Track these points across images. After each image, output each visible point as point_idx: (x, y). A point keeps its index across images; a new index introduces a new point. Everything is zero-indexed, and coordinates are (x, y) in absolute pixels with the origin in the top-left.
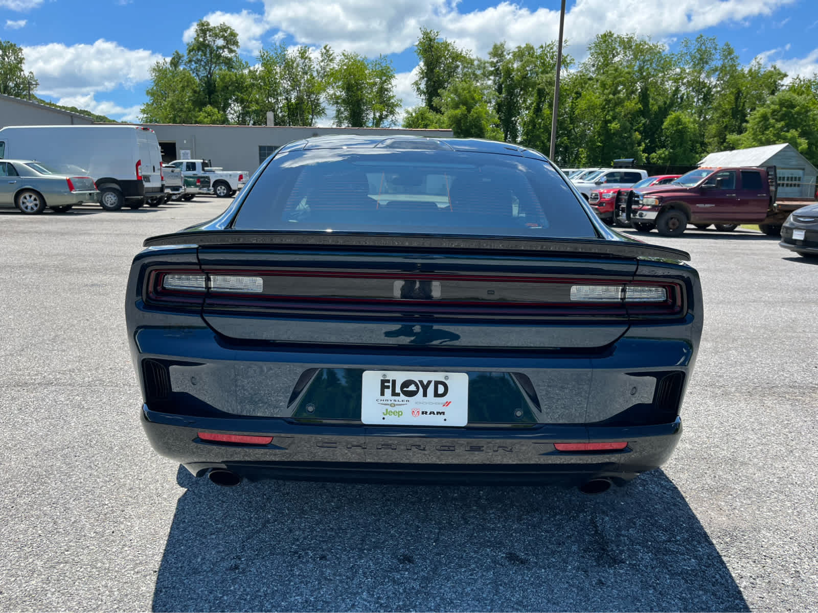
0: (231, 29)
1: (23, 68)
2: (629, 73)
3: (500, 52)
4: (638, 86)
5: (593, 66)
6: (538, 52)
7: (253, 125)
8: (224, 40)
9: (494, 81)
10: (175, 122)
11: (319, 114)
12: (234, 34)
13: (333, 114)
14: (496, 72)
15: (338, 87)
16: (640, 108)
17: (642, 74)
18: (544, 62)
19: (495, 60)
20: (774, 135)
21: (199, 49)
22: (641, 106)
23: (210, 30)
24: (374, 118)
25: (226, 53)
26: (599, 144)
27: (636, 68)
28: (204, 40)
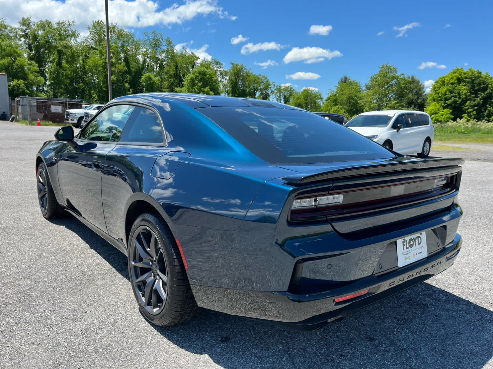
2: (116, 47)
3: (27, 23)
4: (122, 55)
5: (92, 39)
6: (55, 26)
9: (25, 42)
14: (26, 36)
16: (126, 70)
17: (123, 48)
18: (60, 33)
19: (24, 28)
20: (198, 89)
22: (126, 69)
26: (104, 89)
27: (120, 45)
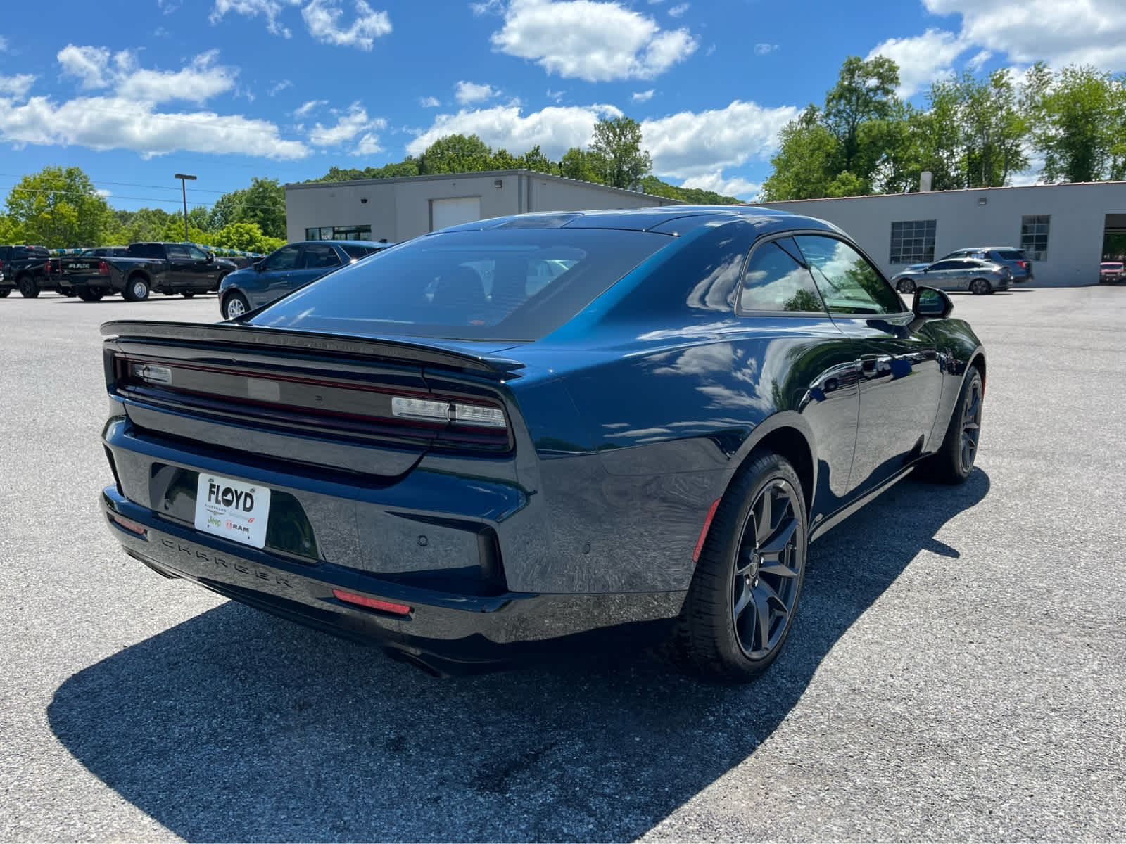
0: (889, 61)
1: (639, 148)
7: (910, 191)
8: (878, 79)
10: (798, 197)
11: (1017, 168)
12: (893, 69)
13: (1040, 165)
15: (1054, 123)
21: (841, 96)
23: (861, 68)
24: (1114, 166)
25: (880, 97)
28: (850, 83)
